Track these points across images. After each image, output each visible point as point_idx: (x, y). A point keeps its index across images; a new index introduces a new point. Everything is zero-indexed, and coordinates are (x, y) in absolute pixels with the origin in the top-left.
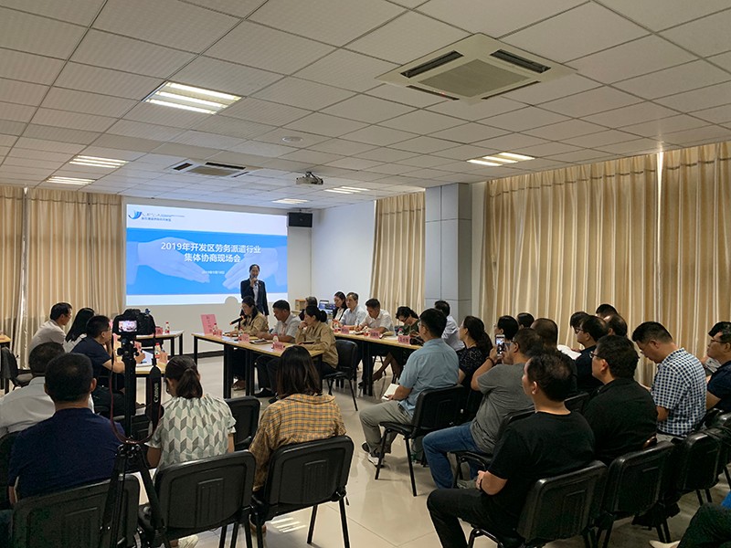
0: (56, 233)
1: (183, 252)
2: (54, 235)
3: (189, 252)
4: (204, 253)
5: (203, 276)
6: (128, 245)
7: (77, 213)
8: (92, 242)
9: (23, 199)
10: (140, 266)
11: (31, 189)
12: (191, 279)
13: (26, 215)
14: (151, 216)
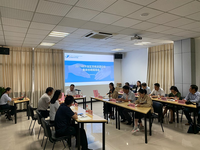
0: (43, 63)
1: (82, 68)
2: (42, 63)
3: (84, 68)
4: (88, 68)
5: (88, 76)
6: (65, 66)
7: (49, 56)
8: (54, 65)
9: (32, 52)
10: (69, 73)
11: (35, 48)
12: (85, 77)
13: (33, 57)
14: (72, 57)
